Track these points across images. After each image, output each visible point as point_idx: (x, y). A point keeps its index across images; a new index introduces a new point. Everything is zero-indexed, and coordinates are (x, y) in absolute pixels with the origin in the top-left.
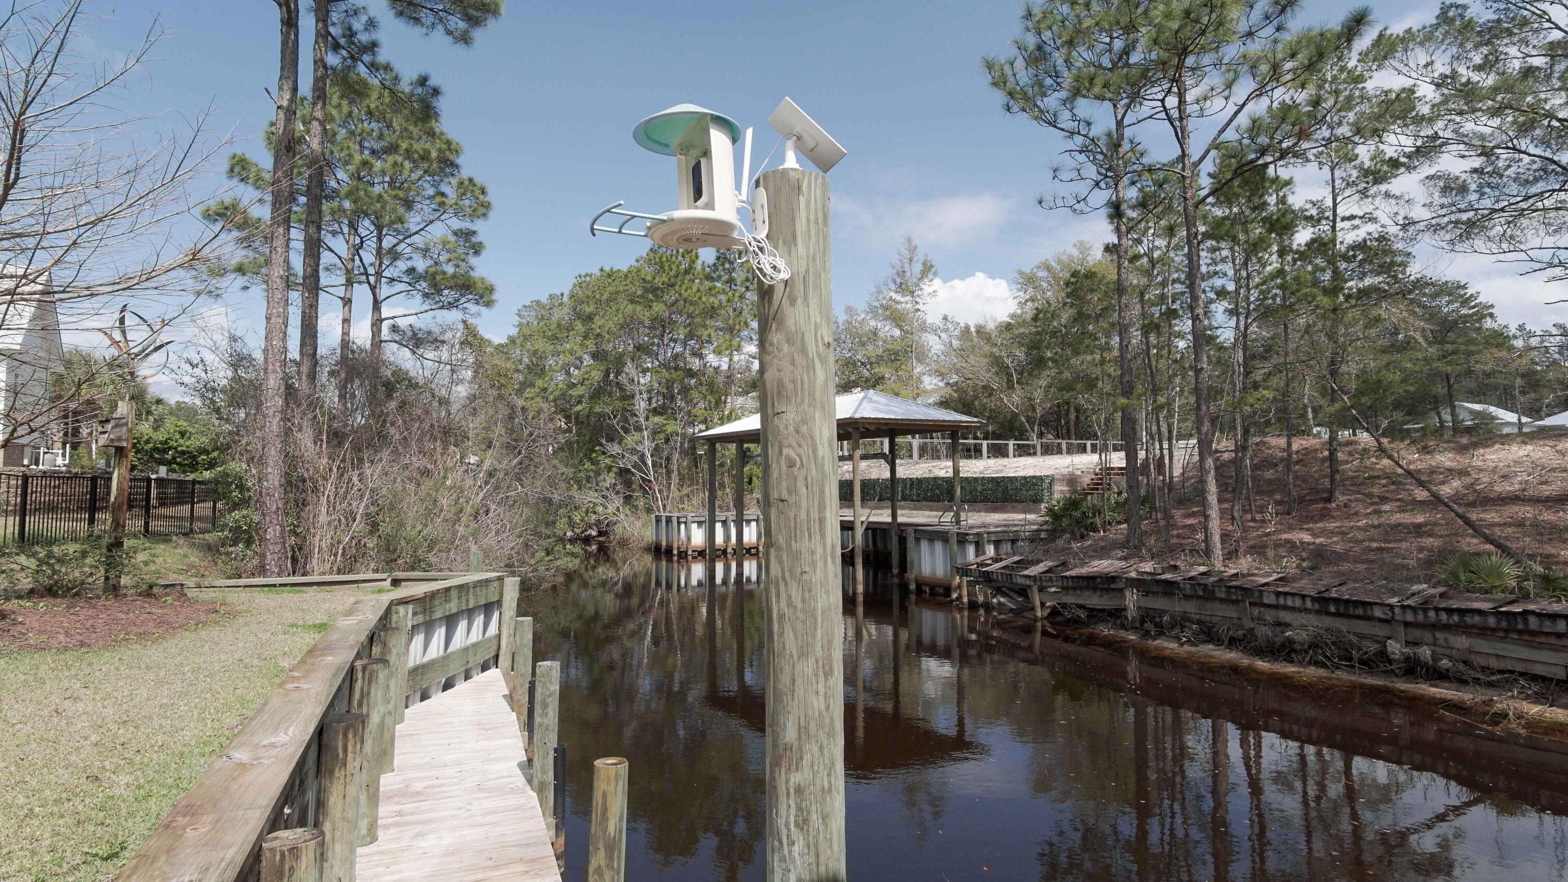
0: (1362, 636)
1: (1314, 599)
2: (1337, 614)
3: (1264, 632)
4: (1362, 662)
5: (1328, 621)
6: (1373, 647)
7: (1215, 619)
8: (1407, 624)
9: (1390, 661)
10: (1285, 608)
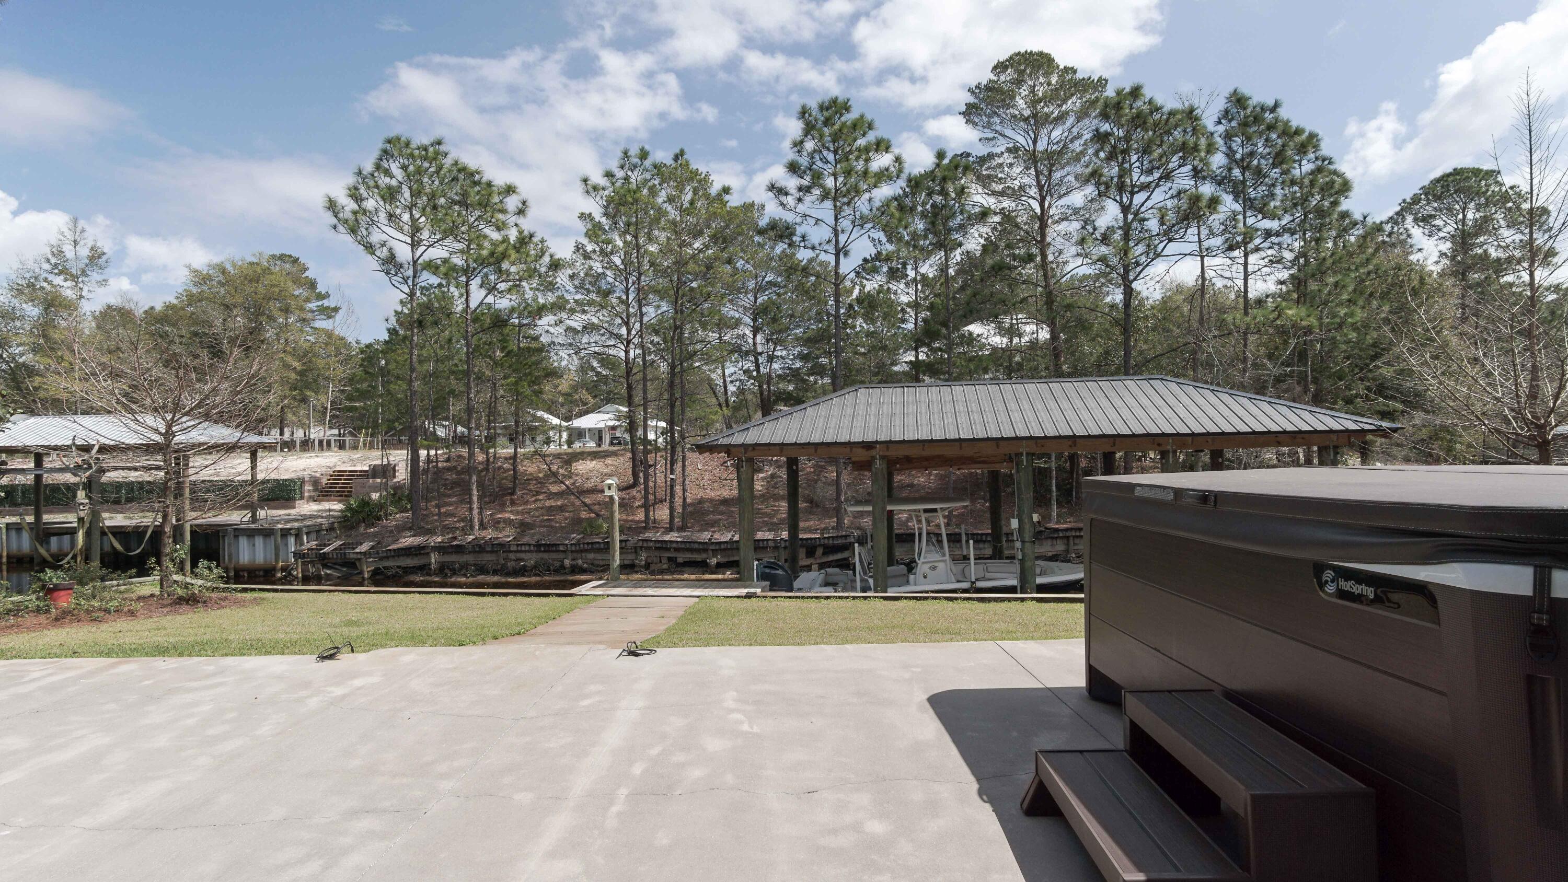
0: (554, 560)
1: (534, 546)
2: (544, 551)
3: (511, 565)
4: (554, 571)
5: (541, 555)
6: (558, 564)
7: (484, 563)
8: (572, 552)
9: (565, 568)
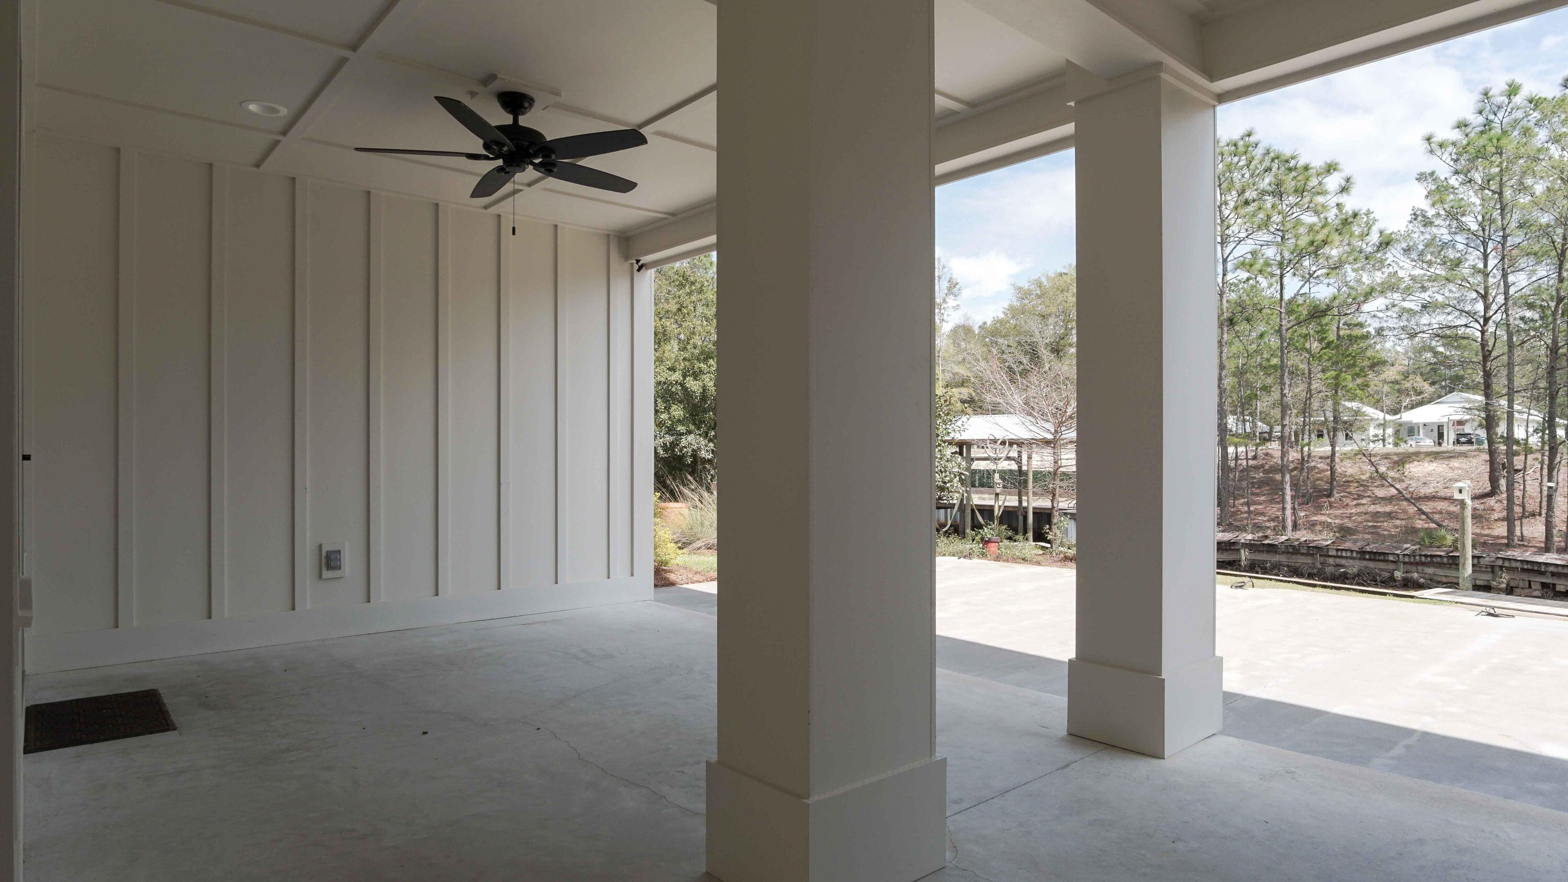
0: (1382, 570)
1: (1357, 552)
2: (1369, 560)
3: (1329, 570)
4: (1382, 582)
5: (1365, 563)
6: (1387, 575)
7: (1298, 565)
8: (1405, 563)
9: (1395, 581)
10: (1342, 557)
